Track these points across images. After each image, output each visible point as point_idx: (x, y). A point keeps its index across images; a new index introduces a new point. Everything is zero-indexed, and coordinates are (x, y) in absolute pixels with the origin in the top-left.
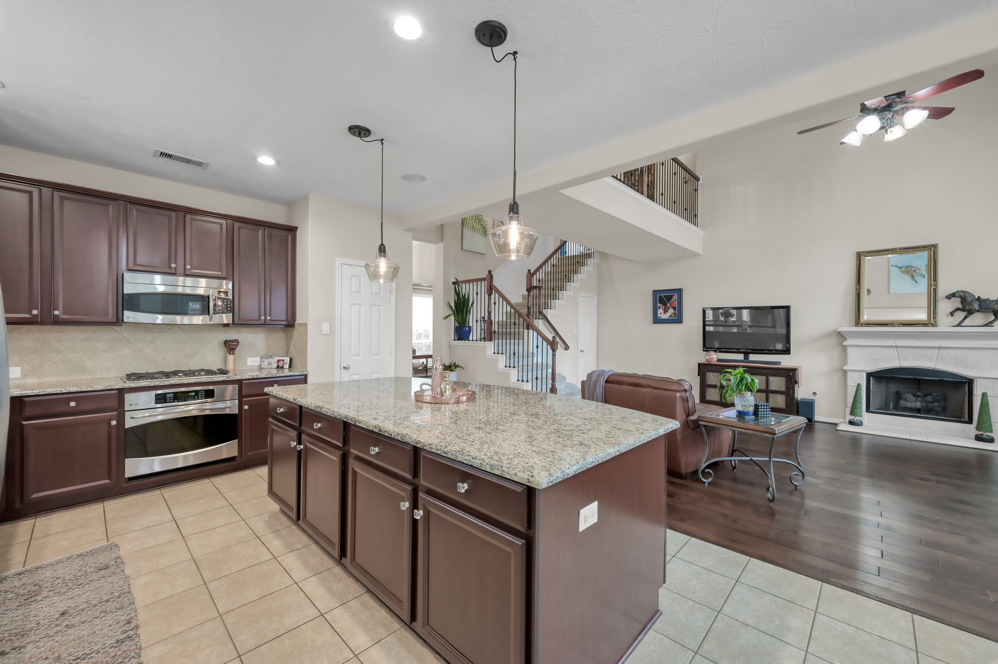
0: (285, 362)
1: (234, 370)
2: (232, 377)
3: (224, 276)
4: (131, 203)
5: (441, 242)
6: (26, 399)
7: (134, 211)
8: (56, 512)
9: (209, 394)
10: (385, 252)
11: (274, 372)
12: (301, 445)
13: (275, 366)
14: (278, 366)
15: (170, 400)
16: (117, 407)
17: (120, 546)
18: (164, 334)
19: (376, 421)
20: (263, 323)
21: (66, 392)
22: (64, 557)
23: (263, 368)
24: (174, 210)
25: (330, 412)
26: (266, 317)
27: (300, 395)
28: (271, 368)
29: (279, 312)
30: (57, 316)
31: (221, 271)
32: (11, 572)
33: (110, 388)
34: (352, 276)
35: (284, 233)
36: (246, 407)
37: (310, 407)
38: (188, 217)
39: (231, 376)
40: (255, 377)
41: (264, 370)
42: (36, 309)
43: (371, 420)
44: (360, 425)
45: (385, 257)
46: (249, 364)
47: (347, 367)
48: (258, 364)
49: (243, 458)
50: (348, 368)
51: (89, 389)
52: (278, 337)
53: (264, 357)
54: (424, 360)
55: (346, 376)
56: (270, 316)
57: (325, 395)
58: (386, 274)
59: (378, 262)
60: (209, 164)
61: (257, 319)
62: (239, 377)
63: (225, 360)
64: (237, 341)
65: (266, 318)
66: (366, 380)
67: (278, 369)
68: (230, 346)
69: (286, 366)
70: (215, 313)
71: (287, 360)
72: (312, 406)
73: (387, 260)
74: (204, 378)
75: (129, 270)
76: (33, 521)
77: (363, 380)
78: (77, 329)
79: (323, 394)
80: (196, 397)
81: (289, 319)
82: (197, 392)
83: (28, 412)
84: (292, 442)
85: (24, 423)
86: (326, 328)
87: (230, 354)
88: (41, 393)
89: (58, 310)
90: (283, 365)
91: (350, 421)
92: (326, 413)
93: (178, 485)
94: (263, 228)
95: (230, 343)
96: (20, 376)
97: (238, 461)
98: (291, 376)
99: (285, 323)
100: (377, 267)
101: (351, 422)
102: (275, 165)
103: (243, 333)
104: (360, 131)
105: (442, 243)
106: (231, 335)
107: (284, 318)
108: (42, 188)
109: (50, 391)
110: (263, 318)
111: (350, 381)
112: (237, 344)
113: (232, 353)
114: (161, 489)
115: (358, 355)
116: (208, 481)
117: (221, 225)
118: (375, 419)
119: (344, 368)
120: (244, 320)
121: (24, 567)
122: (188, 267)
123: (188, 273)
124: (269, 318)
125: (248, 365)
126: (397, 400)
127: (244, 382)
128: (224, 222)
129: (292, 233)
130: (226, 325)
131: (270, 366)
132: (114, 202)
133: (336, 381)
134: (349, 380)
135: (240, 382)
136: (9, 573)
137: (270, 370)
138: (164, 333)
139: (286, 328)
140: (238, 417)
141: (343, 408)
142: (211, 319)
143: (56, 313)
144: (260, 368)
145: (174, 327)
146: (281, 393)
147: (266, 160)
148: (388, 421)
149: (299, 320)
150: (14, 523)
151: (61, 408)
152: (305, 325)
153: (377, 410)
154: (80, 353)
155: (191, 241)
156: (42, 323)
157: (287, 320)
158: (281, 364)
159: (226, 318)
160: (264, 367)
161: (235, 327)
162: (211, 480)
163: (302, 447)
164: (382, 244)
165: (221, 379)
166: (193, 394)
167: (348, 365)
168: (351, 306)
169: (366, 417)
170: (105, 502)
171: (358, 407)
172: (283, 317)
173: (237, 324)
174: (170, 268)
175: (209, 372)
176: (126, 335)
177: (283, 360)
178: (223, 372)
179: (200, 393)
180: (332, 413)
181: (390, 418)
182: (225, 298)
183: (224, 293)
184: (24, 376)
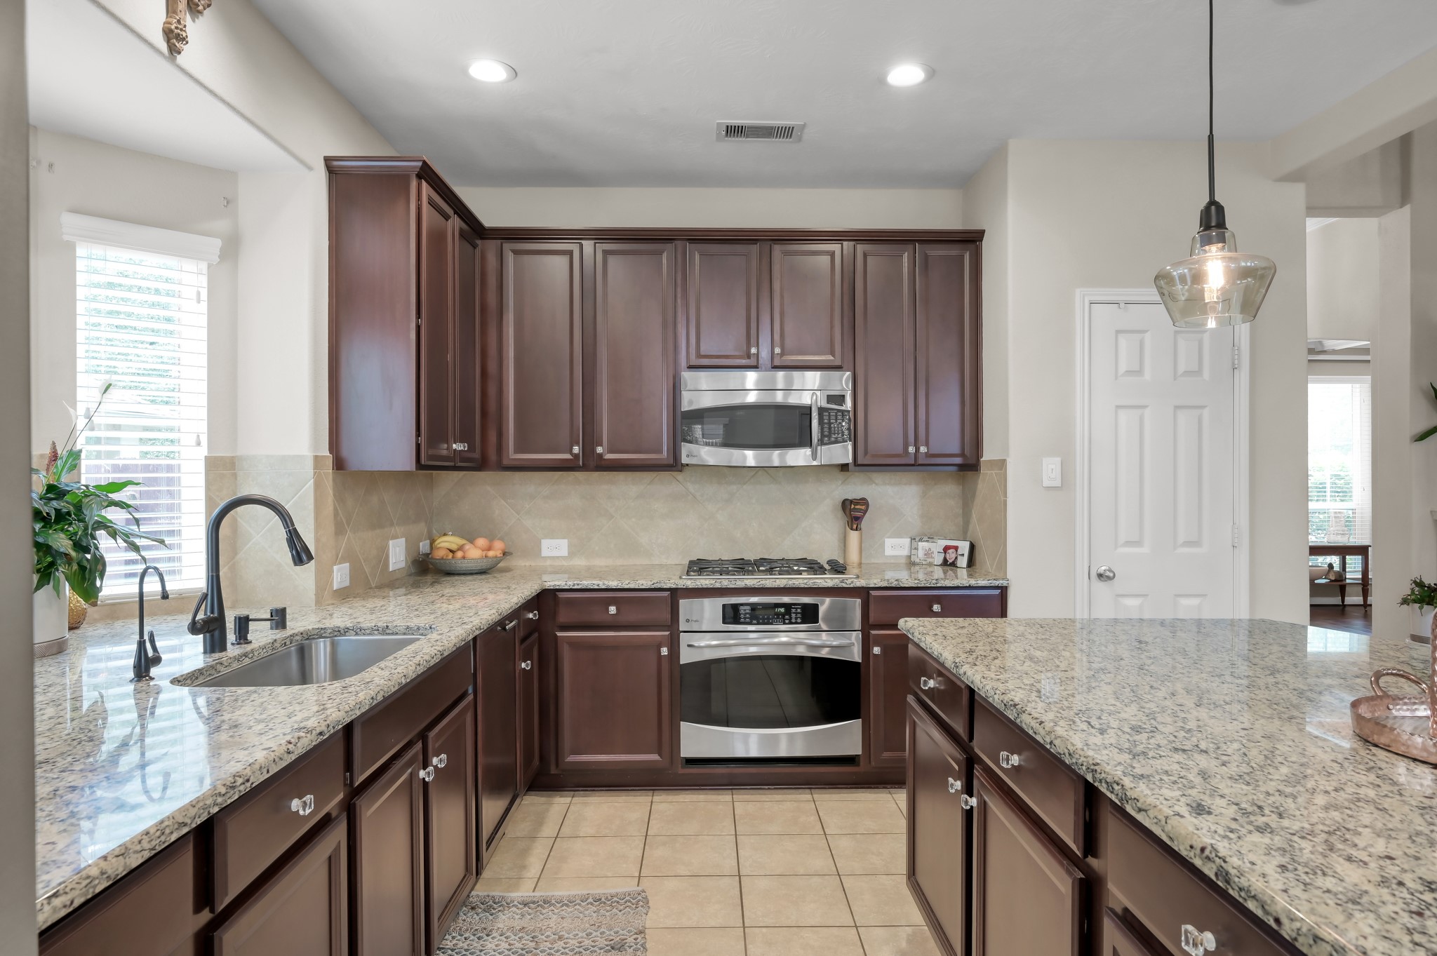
0: (960, 552)
1: (860, 564)
2: (849, 582)
3: (838, 363)
4: (692, 241)
5: (1402, 205)
6: (561, 595)
7: (696, 256)
8: (597, 793)
9: (809, 615)
10: (1221, 225)
11: (938, 576)
12: (971, 796)
13: (939, 559)
14: (945, 561)
15: (745, 618)
16: (670, 624)
17: (650, 904)
18: (745, 487)
19: (1205, 822)
20: (913, 463)
21: (603, 587)
22: (579, 893)
23: (914, 564)
24: (754, 241)
25: (1042, 732)
26: (919, 448)
27: (971, 652)
28: (931, 564)
29: (946, 437)
30: (600, 456)
31: (833, 354)
32: (519, 894)
33: (658, 586)
34: (1118, 332)
35: (952, 251)
36: (877, 650)
37: (990, 700)
38: (777, 249)
39: (850, 580)
40: (893, 585)
41: (917, 568)
42: (578, 444)
43: (1184, 810)
44: (1140, 817)
45: (1222, 239)
46: (889, 552)
47: (1108, 573)
48: (905, 552)
49: (873, 764)
50: (1109, 578)
51: (632, 586)
52: (948, 491)
53: (917, 540)
54: (1335, 560)
55: (1105, 605)
56: (927, 445)
57: (1037, 662)
58: (1226, 299)
59: (1197, 262)
60: (804, 126)
61: (902, 452)
62: (863, 581)
63: (844, 541)
64: (864, 501)
65: (917, 450)
66: (1162, 623)
67: (946, 568)
68: (854, 512)
69: (963, 562)
70: (821, 443)
71: (964, 547)
72: (996, 697)
73: (1230, 250)
74: (805, 579)
75: (691, 367)
76: (568, 799)
77: (1152, 621)
78: (630, 475)
79: (1031, 659)
80: (787, 617)
81: (967, 452)
82: (788, 607)
83: (564, 616)
84: (951, 780)
85: (559, 634)
86: (1051, 469)
87: (852, 529)
88: (576, 587)
89: (601, 445)
90: (956, 558)
91: (1103, 788)
92: (1031, 732)
93: (761, 791)
94: (910, 247)
95: (853, 506)
96: (567, 555)
97: (863, 767)
98: (970, 587)
99: (958, 460)
100: (1198, 278)
101: (1109, 794)
102: (924, 82)
103: (876, 484)
105: (1407, 209)
106: (855, 488)
107: (956, 450)
108: (583, 242)
109: (586, 583)
110: (911, 449)
111: (1116, 621)
112: (863, 507)
113: (855, 527)
114: (734, 791)
115: (1138, 543)
116: (809, 797)
117: (832, 254)
118: (1199, 809)
119: (1100, 576)
120: (874, 456)
121: (534, 891)
122: (777, 350)
123: (777, 363)
124: (923, 449)
125: (887, 553)
126: (1277, 723)
127: (873, 593)
128: (835, 247)
129: (972, 246)
130: (844, 467)
131: (929, 560)
132: (669, 246)
133: (1078, 616)
134: (1112, 616)
135: (863, 593)
136: (516, 895)
137: (930, 569)
138: (745, 484)
139: (962, 473)
140: (862, 670)
141: (1084, 726)
142: (814, 457)
143: (599, 450)
144: (911, 564)
145: (760, 473)
146: (929, 639)
147: (906, 74)
148: (1256, 837)
149: (988, 454)
150: (549, 796)
151: (597, 617)
152: (1002, 464)
153: (1203, 762)
154: (633, 520)
155: (782, 297)
156: (585, 468)
157: (962, 455)
158: (951, 556)
159: (842, 453)
160: (917, 560)
161: (859, 471)
162: (815, 796)
163: (974, 802)
164: (1212, 202)
165: (830, 584)
166: (782, 610)
167: (1110, 570)
168: (1115, 415)
169: (1167, 793)
170: (656, 793)
171: (1137, 730)
172: (954, 447)
173: (861, 465)
174: (749, 356)
175: (814, 567)
176: (691, 487)
177: (956, 548)
178: (837, 568)
179: (793, 610)
180: (1048, 740)
181: (1261, 820)
182: (839, 410)
183: (840, 399)
184: (572, 554)
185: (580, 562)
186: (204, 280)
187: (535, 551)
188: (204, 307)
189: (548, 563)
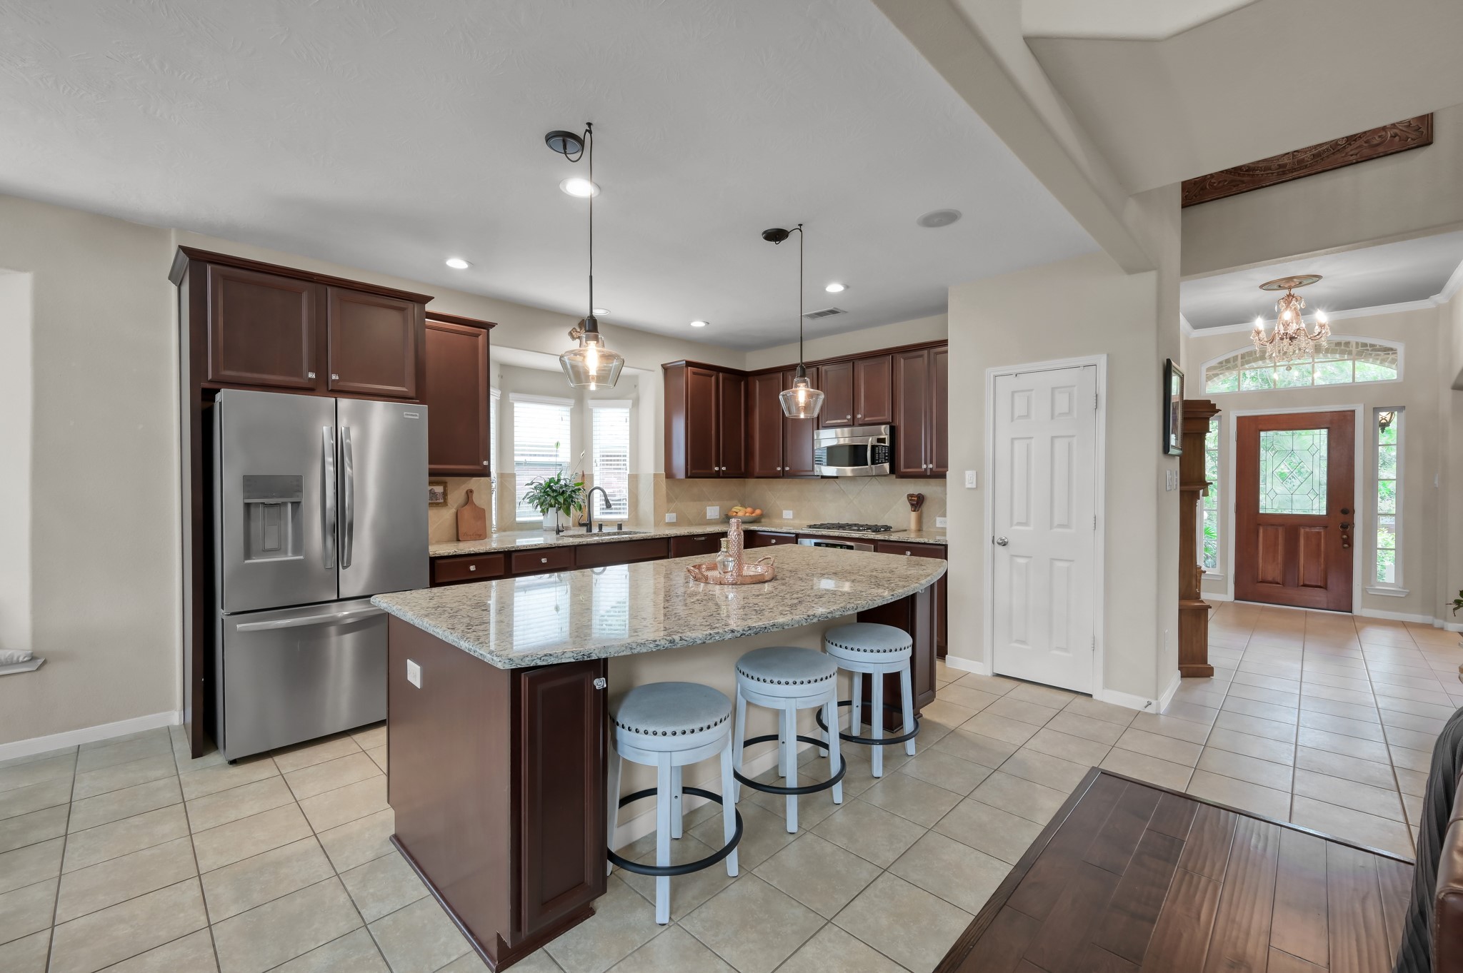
1: (920, 531)
3: (889, 420)
7: (825, 372)
20: (924, 474)
24: (850, 361)
30: (788, 471)
31: (887, 415)
34: (1014, 392)
42: (780, 466)
46: (938, 524)
47: (1004, 541)
50: (1006, 544)
56: (932, 463)
65: (927, 466)
70: (874, 463)
86: (970, 478)
89: (788, 466)
94: (926, 351)
96: (792, 518)
104: (776, 235)
110: (924, 466)
113: (913, 509)
119: (999, 543)
122: (859, 416)
123: (860, 422)
125: (937, 526)
128: (890, 357)
132: (814, 369)
143: (787, 468)
147: (835, 288)
168: (1012, 443)
182: (883, 446)
183: (882, 440)
184: (794, 518)
185: (797, 522)
186: (628, 415)
187: (780, 516)
188: (628, 423)
189: (786, 521)
